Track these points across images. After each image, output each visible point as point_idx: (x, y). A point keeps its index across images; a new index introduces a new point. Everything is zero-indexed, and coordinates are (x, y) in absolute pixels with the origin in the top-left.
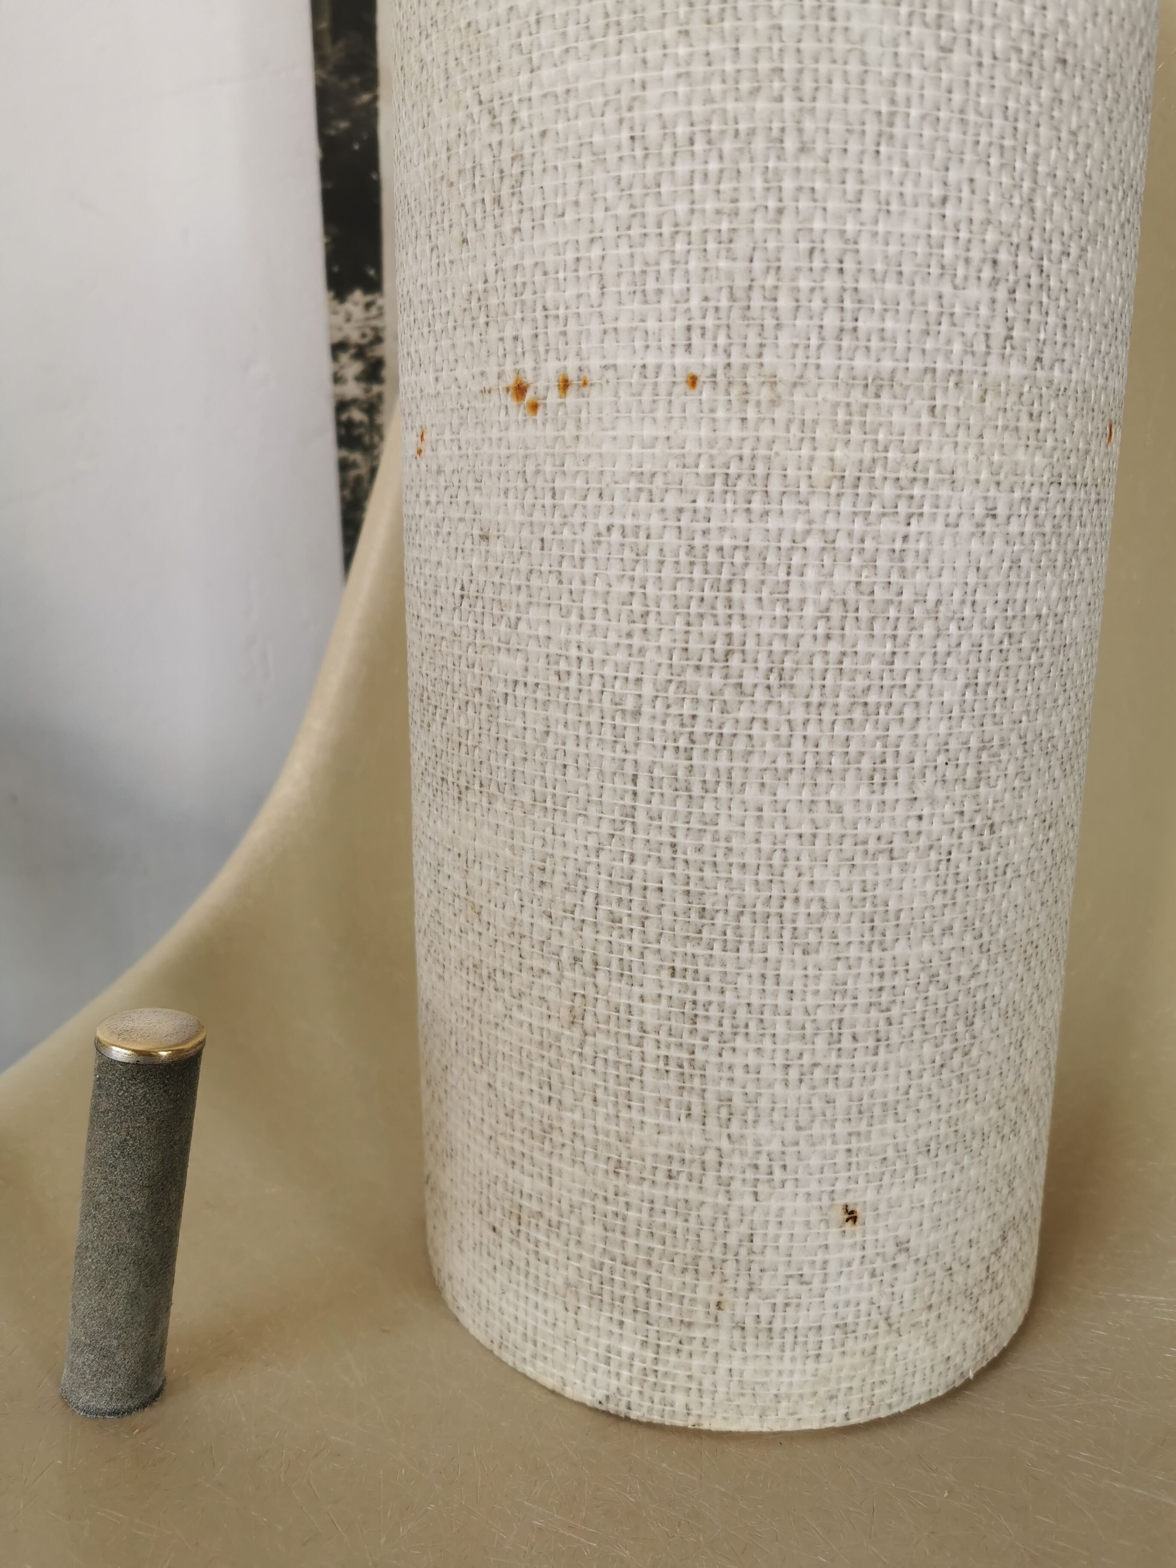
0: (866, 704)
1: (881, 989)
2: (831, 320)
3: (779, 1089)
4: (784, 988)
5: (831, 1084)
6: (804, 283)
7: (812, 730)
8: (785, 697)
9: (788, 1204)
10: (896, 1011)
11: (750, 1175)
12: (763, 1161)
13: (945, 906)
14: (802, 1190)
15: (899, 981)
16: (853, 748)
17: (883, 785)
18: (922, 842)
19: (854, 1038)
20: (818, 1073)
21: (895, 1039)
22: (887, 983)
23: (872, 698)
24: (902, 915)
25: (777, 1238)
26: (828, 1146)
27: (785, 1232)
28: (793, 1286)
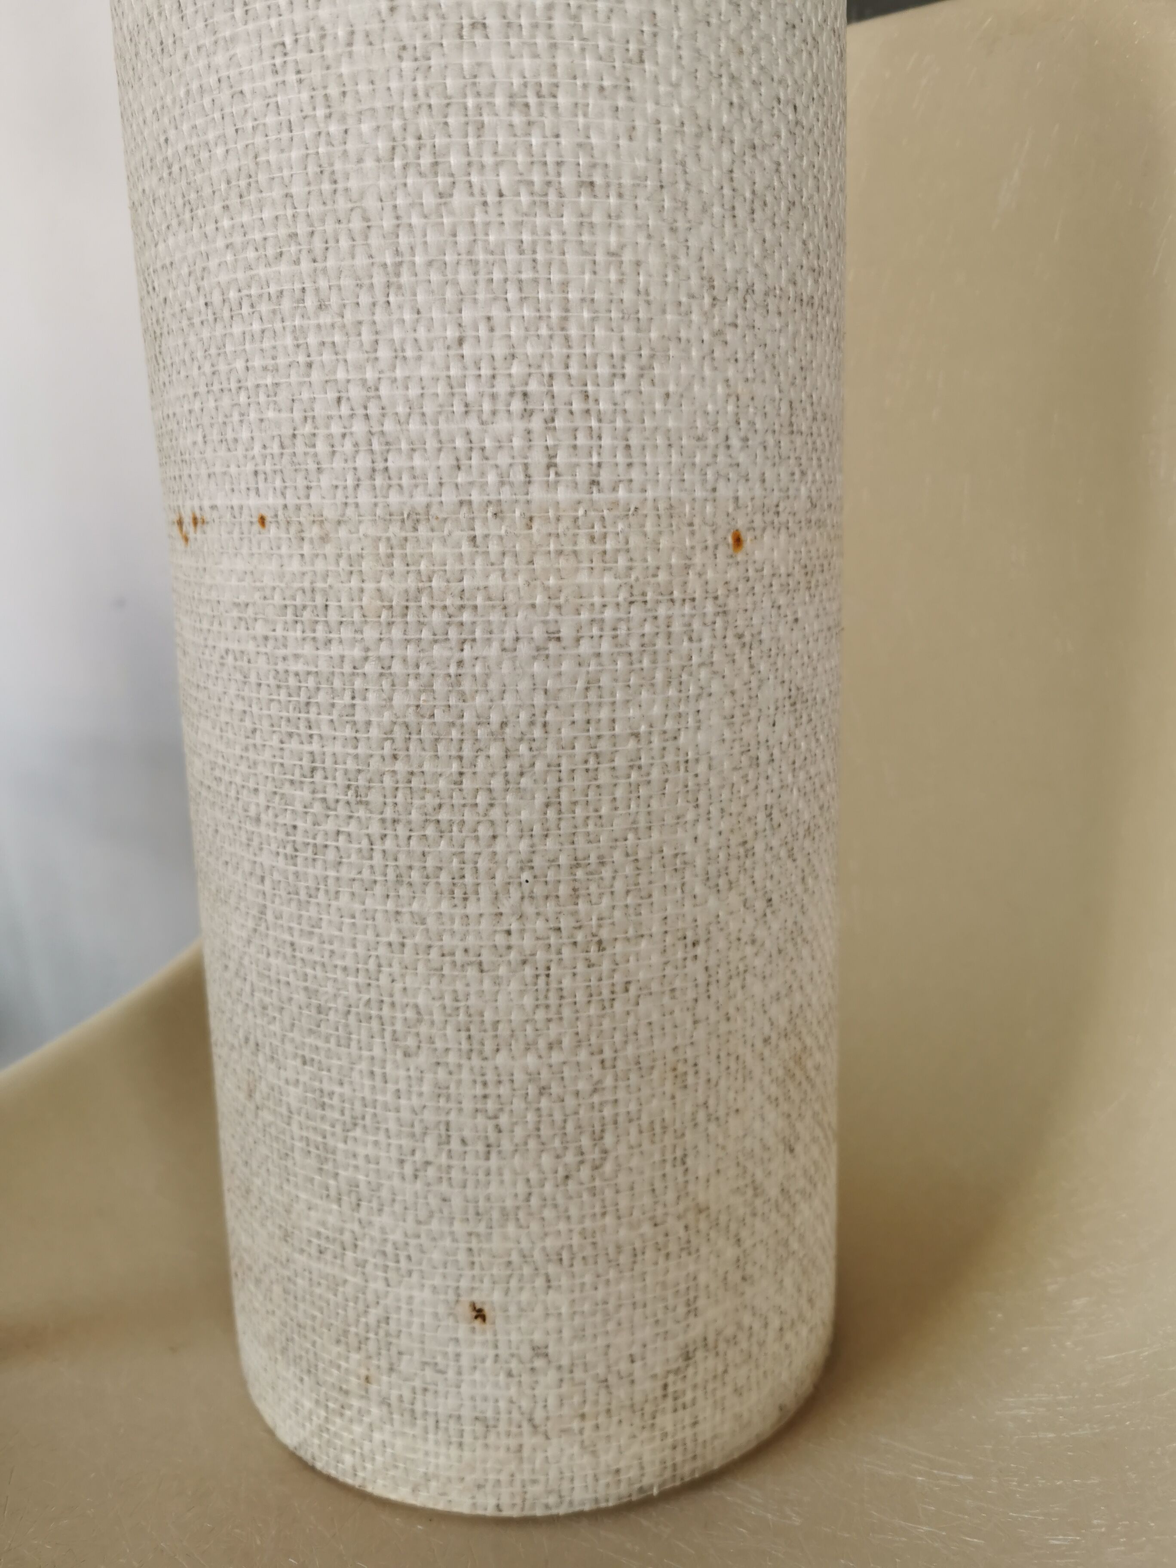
0: (438, 821)
1: (485, 1097)
2: (363, 462)
3: (396, 1182)
4: (391, 1087)
5: (445, 1183)
6: (336, 429)
7: (389, 844)
8: (361, 812)
9: (416, 1293)
10: (504, 1120)
11: (379, 1260)
12: (389, 1248)
13: (549, 1020)
14: (428, 1283)
15: (504, 1090)
16: (430, 863)
17: (465, 899)
18: (513, 955)
19: (464, 1142)
20: (431, 1172)
21: (506, 1145)
22: (491, 1090)
23: (443, 816)
24: (501, 1026)
25: (409, 1324)
26: (447, 1242)
27: (416, 1320)
28: (429, 1373)
